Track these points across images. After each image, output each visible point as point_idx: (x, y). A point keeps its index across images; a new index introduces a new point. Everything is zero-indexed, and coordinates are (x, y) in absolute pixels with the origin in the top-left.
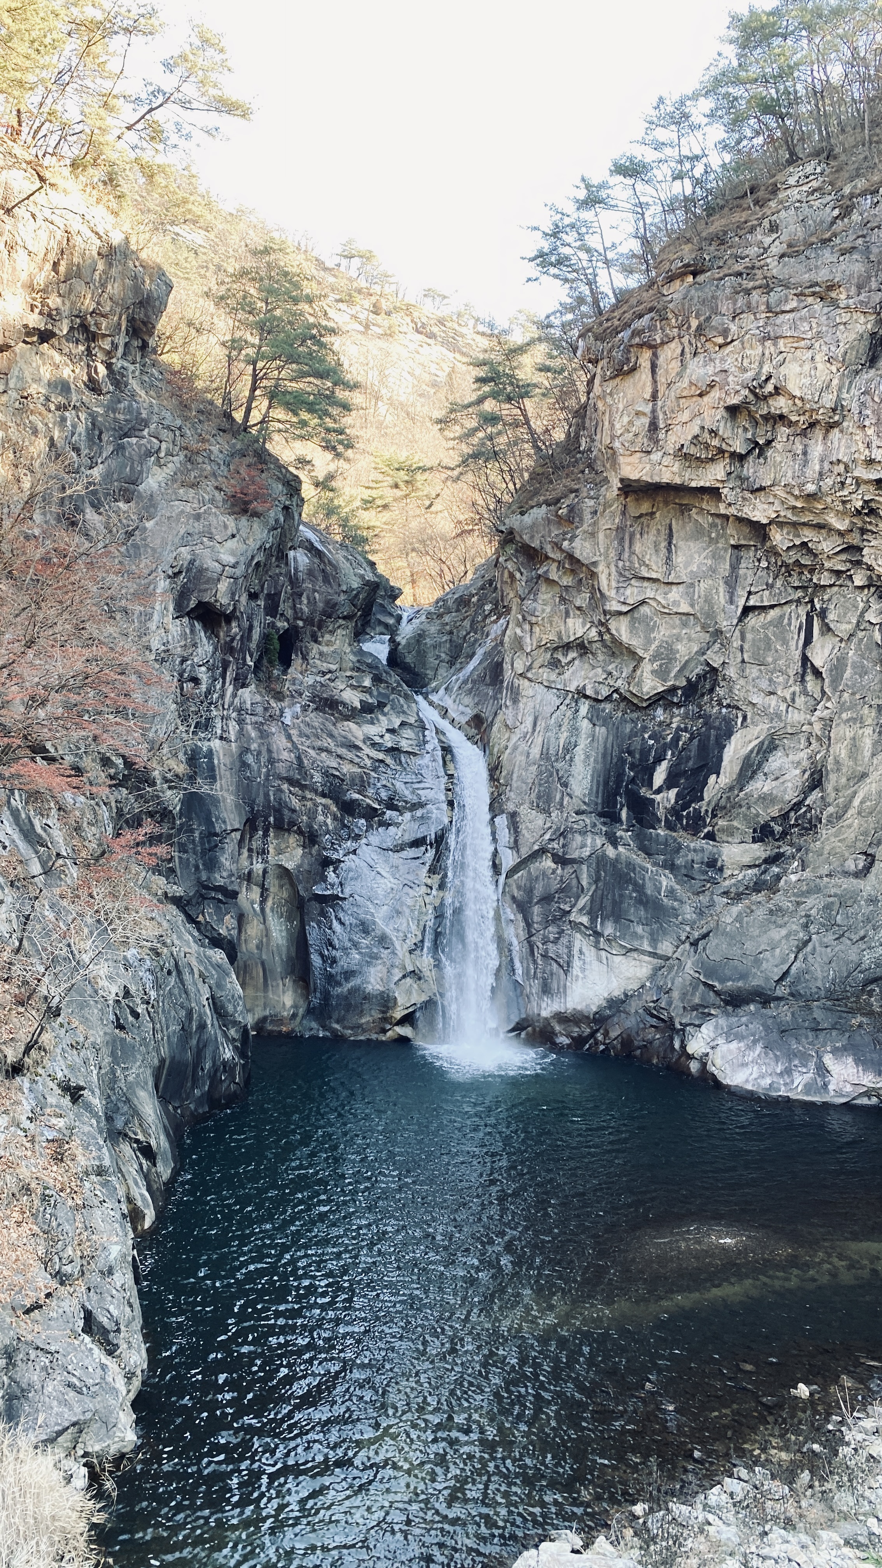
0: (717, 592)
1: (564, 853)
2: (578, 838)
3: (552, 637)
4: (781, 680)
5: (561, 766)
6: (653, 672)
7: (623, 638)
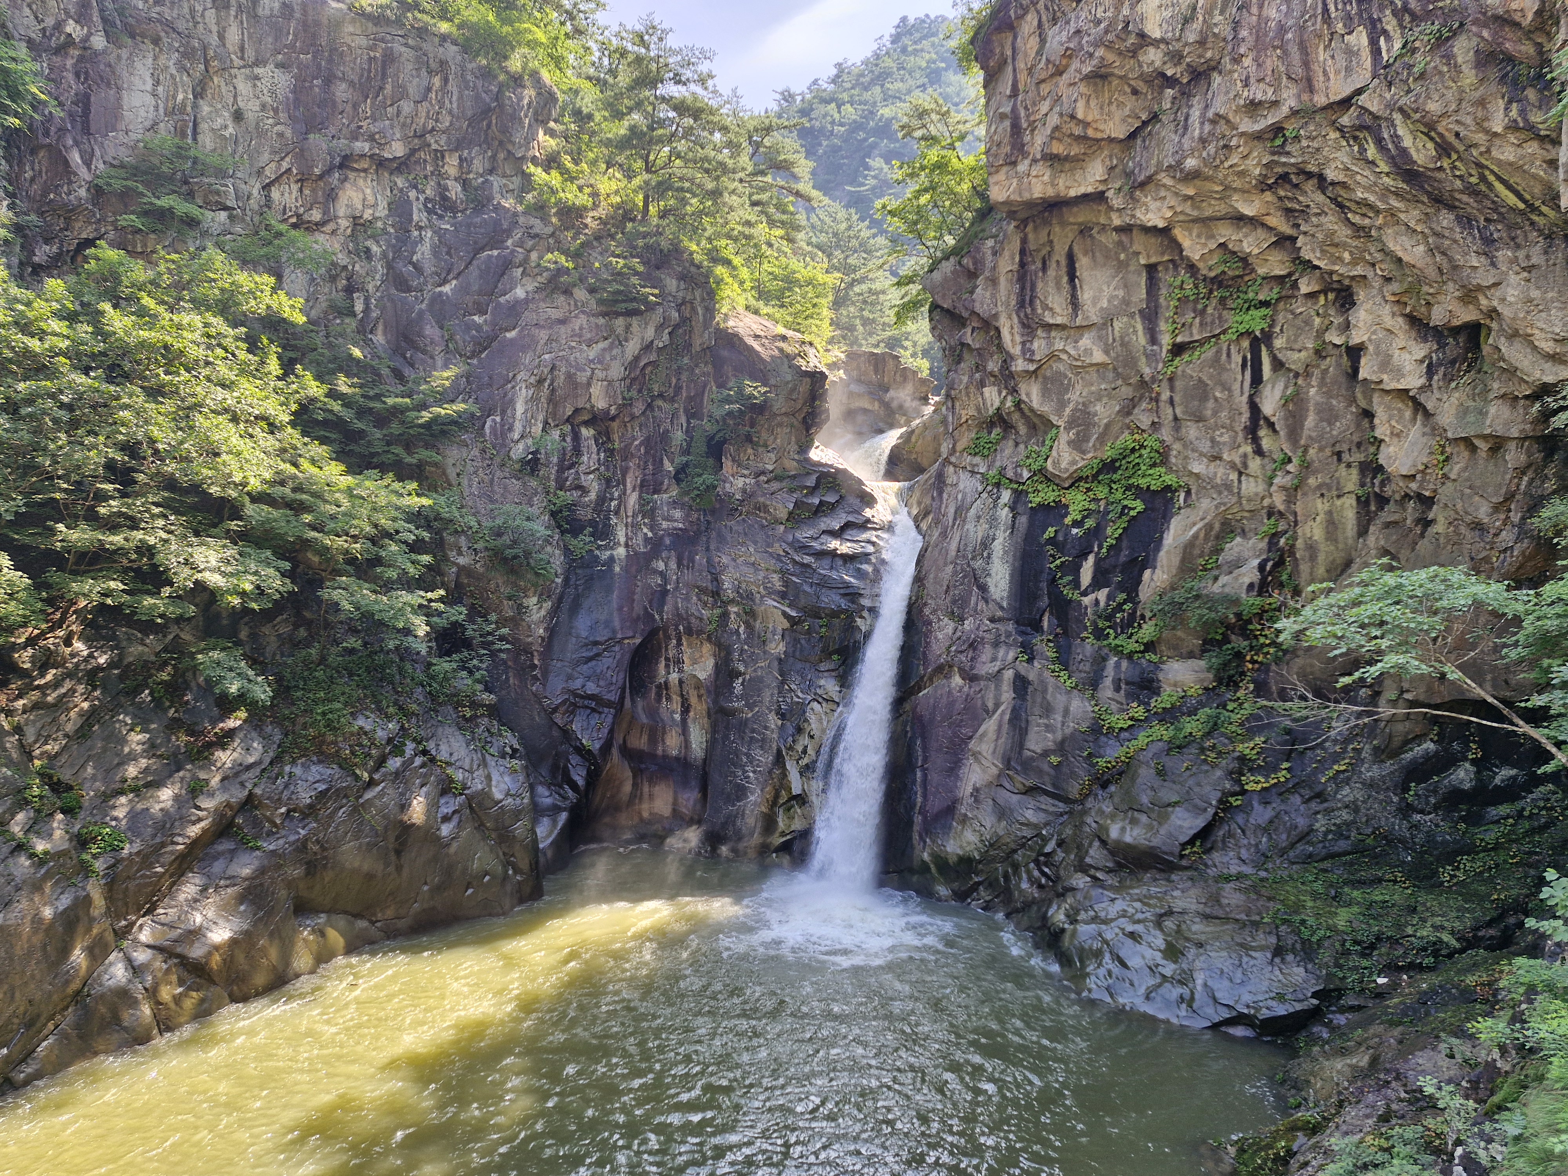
0: (1135, 332)
1: (972, 668)
2: (990, 650)
3: (972, 412)
4: (1226, 438)
5: (978, 564)
6: (1069, 443)
7: (1035, 404)
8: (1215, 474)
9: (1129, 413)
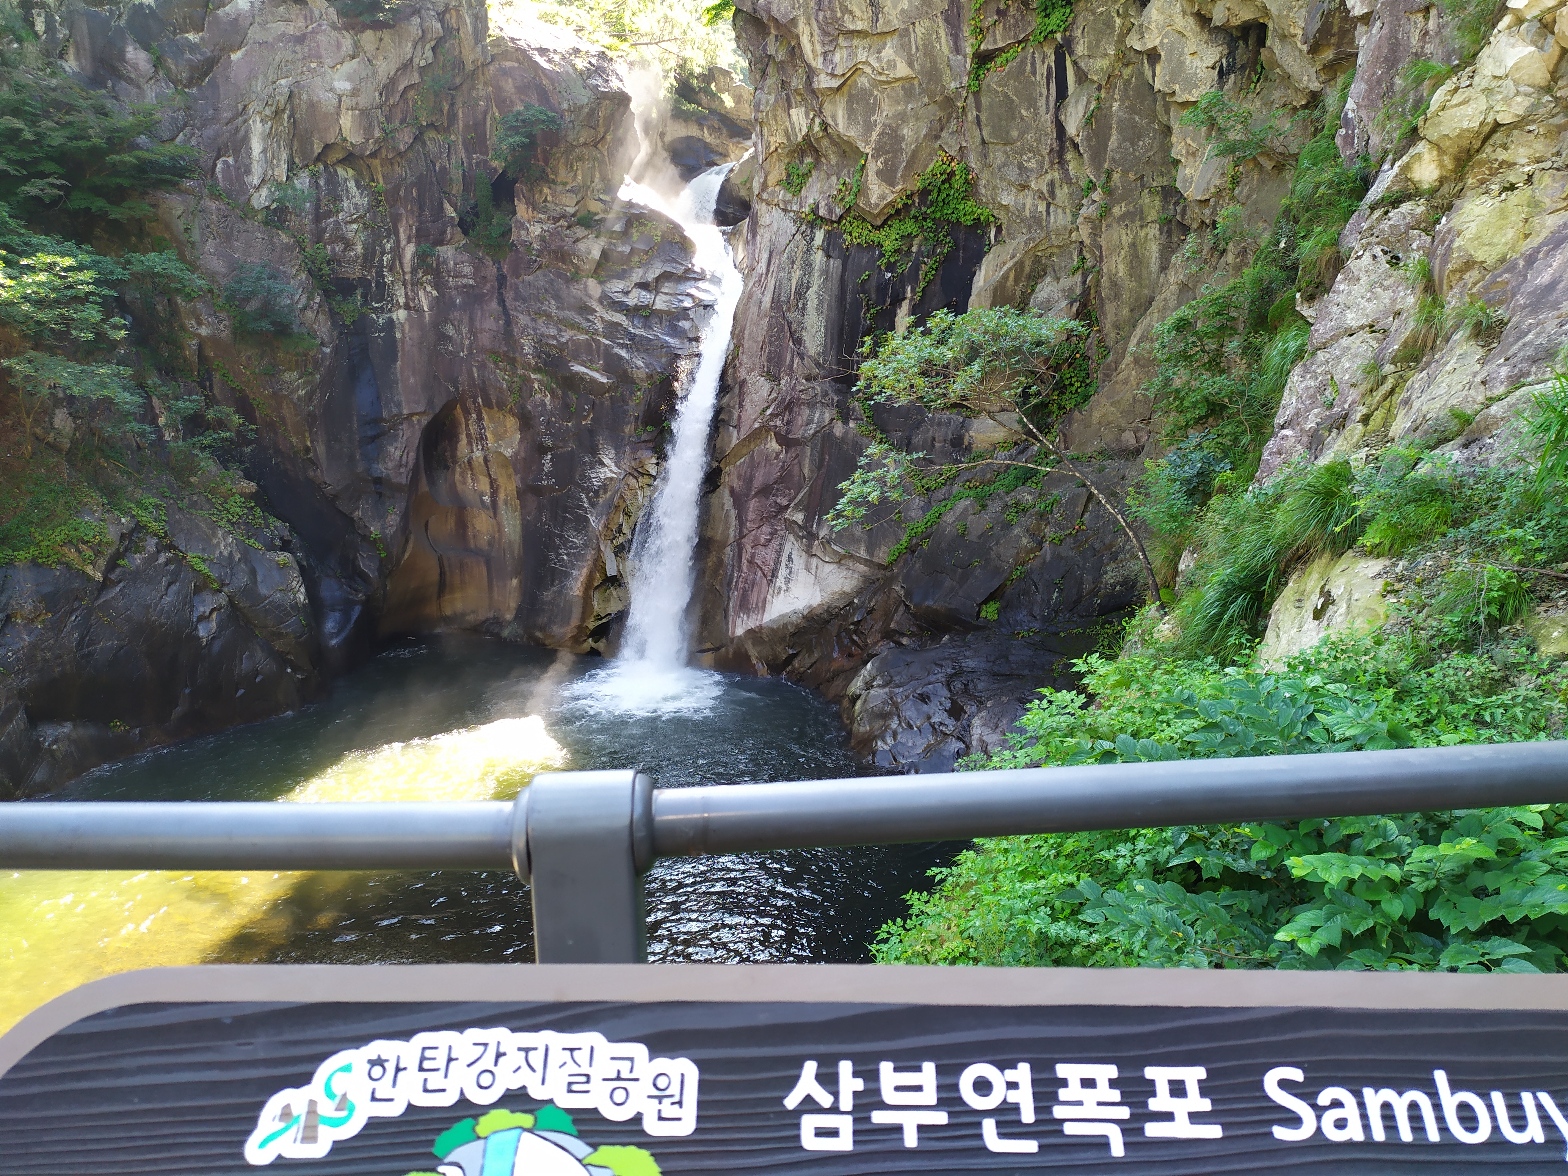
0: (938, 38)
1: (788, 432)
2: (806, 412)
3: (780, 139)
4: (1033, 164)
5: (792, 315)
6: (878, 173)
7: (841, 128)
8: (1024, 205)
9: (937, 137)
